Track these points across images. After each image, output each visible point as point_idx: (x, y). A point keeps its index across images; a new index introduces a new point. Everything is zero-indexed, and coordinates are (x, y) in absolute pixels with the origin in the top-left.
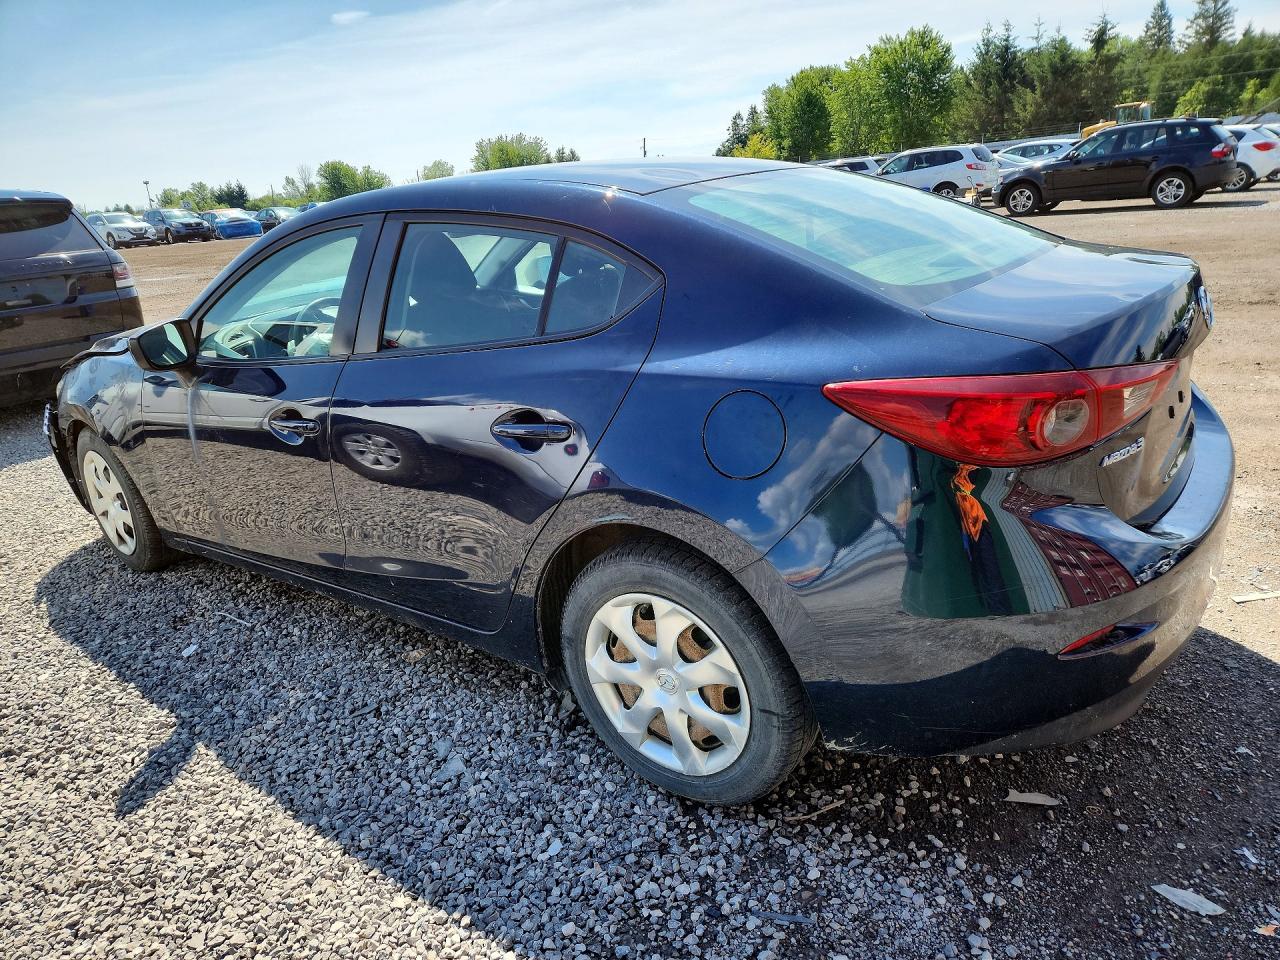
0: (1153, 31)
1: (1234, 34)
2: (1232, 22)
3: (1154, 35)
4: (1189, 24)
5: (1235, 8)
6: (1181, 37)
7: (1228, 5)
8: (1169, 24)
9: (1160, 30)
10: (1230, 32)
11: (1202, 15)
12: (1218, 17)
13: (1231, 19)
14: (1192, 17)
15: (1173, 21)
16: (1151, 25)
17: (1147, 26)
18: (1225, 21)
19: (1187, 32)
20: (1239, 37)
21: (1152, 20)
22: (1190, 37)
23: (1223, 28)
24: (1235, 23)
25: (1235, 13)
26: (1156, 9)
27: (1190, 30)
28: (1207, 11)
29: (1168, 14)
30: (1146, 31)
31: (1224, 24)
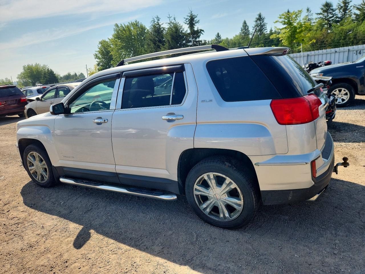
0: (244, 31)
1: (267, 31)
2: (266, 27)
3: (244, 32)
4: (253, 28)
6: (251, 32)
7: (264, 22)
8: (248, 28)
9: (246, 30)
10: (266, 31)
11: (257, 26)
12: (262, 26)
13: (265, 27)
14: (254, 26)
16: (243, 29)
17: (242, 29)
18: (264, 27)
21: (243, 27)
22: (254, 32)
23: (264, 30)
24: (267, 28)
25: (267, 25)
26: (243, 24)
27: (254, 30)
28: (258, 24)
29: (247, 25)
30: (242, 31)
31: (264, 28)
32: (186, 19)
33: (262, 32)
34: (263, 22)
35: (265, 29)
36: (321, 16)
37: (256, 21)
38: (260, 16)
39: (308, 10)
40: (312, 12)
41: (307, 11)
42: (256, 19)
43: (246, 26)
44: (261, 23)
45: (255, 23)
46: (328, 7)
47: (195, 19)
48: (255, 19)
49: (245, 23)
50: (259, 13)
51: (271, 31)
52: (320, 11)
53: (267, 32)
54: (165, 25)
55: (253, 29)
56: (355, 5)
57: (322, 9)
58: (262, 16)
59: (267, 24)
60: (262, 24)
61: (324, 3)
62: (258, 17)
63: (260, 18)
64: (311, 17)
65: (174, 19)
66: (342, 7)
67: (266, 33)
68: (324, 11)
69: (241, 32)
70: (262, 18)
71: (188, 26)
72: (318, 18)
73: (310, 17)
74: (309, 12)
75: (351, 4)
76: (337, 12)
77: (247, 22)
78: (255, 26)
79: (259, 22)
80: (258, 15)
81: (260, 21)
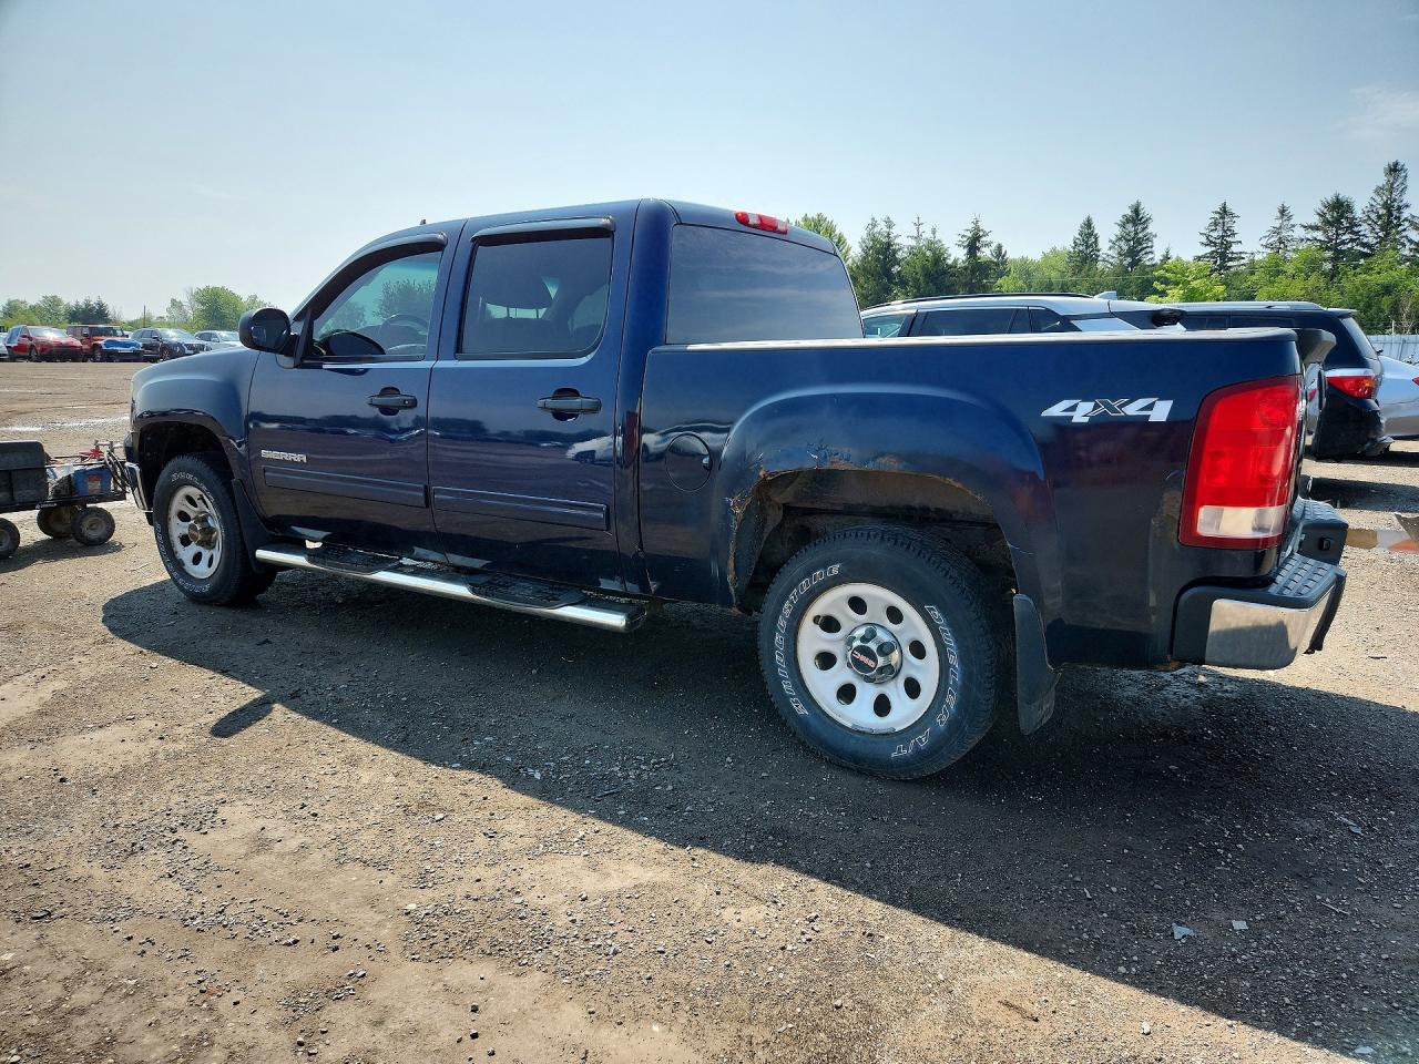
32: (964, 236)
33: (1140, 260)
34: (1144, 229)
35: (1148, 250)
36: (1319, 235)
38: (1136, 211)
39: (1283, 211)
40: (1292, 222)
41: (1279, 214)
43: (1091, 234)
44: (1136, 234)
45: (1117, 231)
46: (1339, 210)
47: (983, 239)
48: (1119, 219)
49: (1089, 224)
50: (1134, 202)
51: (1167, 258)
52: (1316, 220)
53: (1152, 259)
54: (904, 240)
55: (1110, 248)
56: (1414, 217)
57: (1322, 215)
58: (1146, 211)
59: (1156, 236)
60: (1140, 235)
61: (1330, 198)
62: (1129, 212)
63: (1136, 218)
64: (1291, 233)
65: (934, 232)
66: (1379, 217)
67: (1148, 263)
68: (1327, 222)
69: (1072, 250)
71: (966, 251)
72: (1308, 240)
73: (1284, 234)
74: (1285, 218)
75: (1406, 214)
76: (1364, 228)
77: (1095, 223)
78: (1120, 239)
79: (1130, 227)
81: (1135, 225)
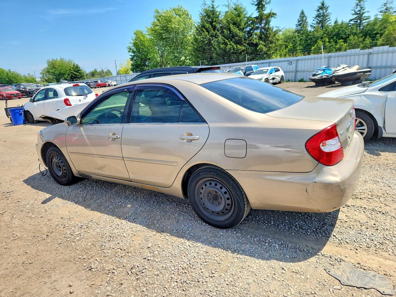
0: (301, 22)
1: (331, 23)
3: (301, 24)
4: (314, 19)
5: (331, 13)
6: (311, 24)
7: (327, 12)
10: (329, 22)
11: (318, 16)
12: (325, 17)
13: (329, 17)
14: (315, 17)
15: (307, 18)
16: (299, 20)
17: (298, 20)
19: (313, 22)
20: (333, 24)
21: (300, 18)
22: (315, 24)
23: (327, 21)
24: (331, 19)
25: (331, 15)
26: (300, 14)
27: (314, 21)
28: (320, 14)
29: (305, 15)
30: (298, 23)
31: (327, 19)
37: (318, 11)
42: (318, 8)
70: (325, 7)
80: (320, 3)
